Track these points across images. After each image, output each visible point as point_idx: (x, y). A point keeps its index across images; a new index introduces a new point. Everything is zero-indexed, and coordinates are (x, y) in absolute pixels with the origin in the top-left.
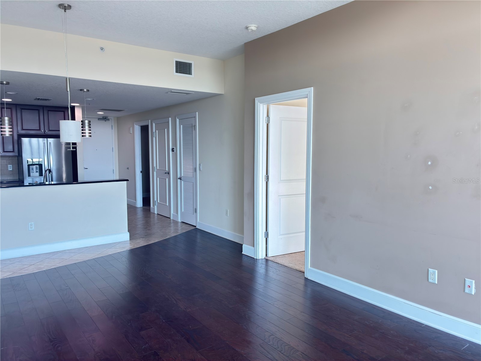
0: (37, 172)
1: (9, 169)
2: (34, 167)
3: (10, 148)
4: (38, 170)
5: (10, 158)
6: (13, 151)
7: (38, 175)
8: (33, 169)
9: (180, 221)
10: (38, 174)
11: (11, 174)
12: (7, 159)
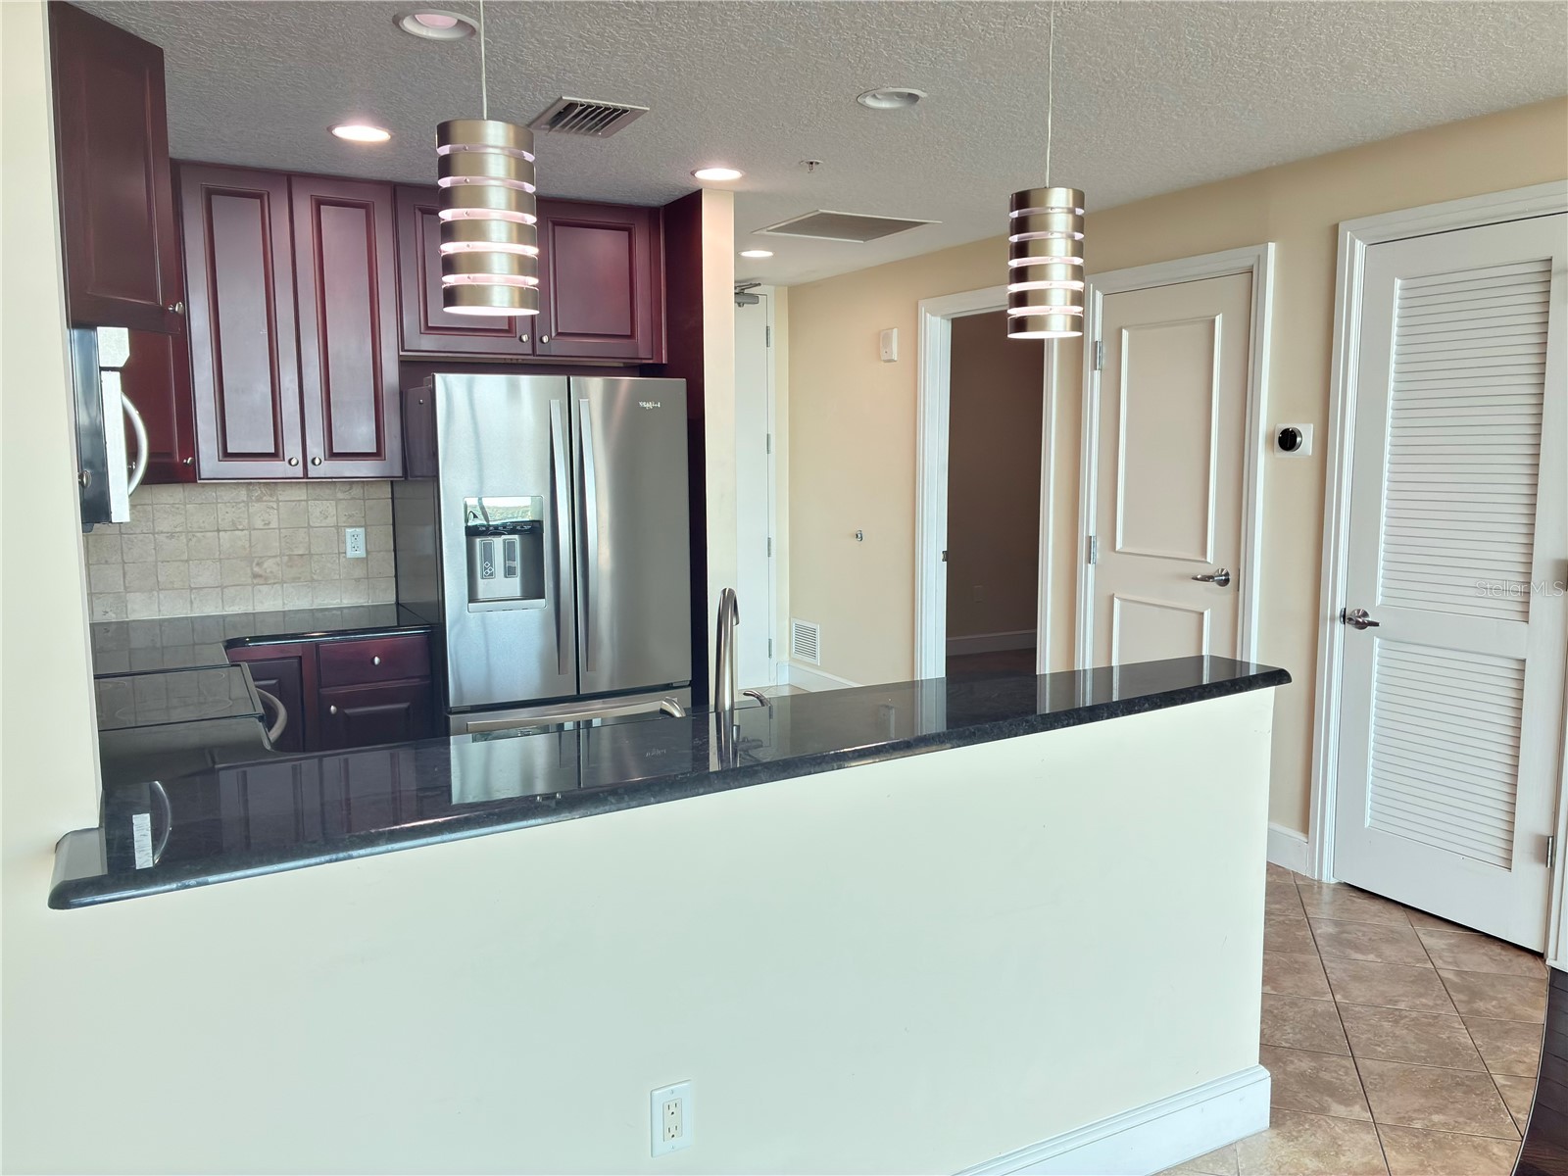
0: (509, 572)
1: (351, 554)
2: (498, 542)
3: (359, 432)
4: (517, 564)
5: (357, 491)
6: (378, 455)
7: (518, 593)
8: (488, 556)
9: (1333, 881)
10: (514, 585)
11: (358, 580)
12: (340, 495)
